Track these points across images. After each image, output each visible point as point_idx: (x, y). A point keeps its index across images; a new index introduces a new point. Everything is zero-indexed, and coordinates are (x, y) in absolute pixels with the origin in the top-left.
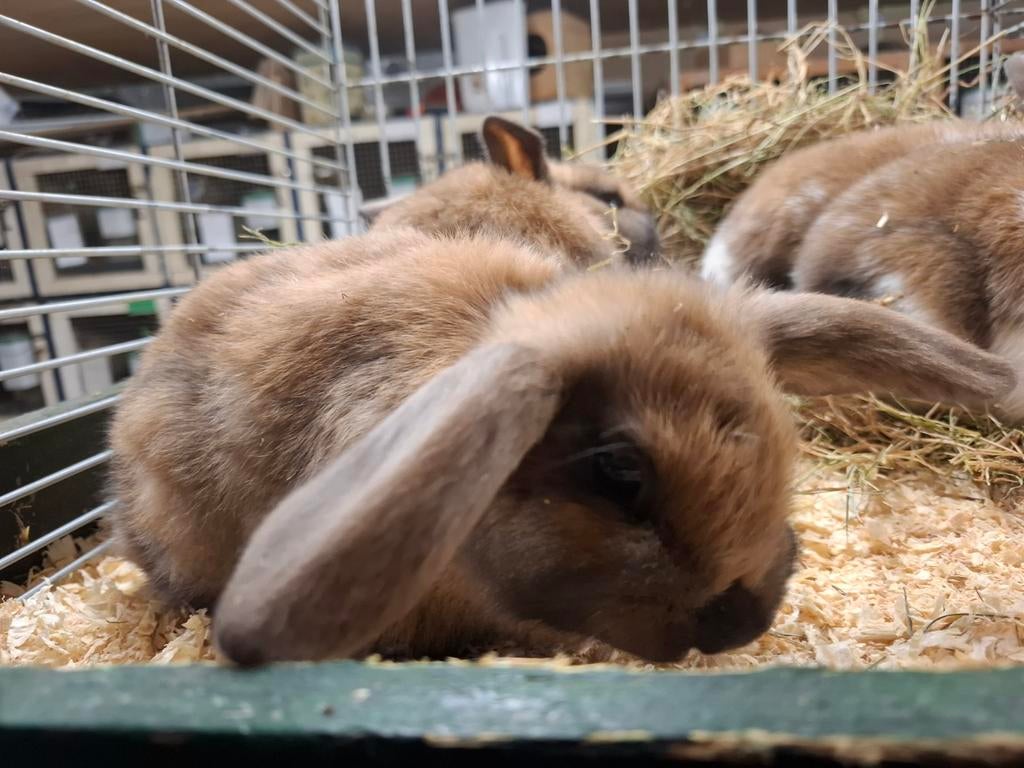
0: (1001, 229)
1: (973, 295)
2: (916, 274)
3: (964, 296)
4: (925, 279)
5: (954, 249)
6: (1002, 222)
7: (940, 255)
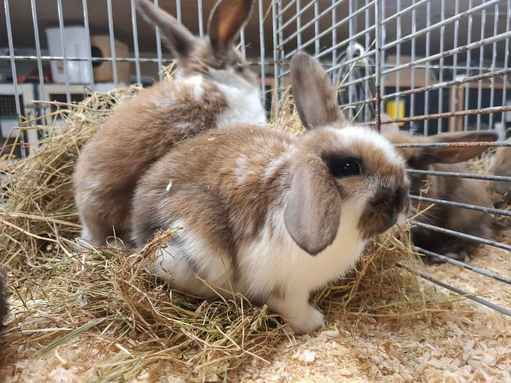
0: (231, 190)
1: (223, 227)
2: (191, 218)
3: (218, 228)
4: (195, 221)
5: (209, 201)
6: (230, 186)
7: (201, 205)
